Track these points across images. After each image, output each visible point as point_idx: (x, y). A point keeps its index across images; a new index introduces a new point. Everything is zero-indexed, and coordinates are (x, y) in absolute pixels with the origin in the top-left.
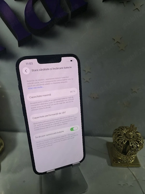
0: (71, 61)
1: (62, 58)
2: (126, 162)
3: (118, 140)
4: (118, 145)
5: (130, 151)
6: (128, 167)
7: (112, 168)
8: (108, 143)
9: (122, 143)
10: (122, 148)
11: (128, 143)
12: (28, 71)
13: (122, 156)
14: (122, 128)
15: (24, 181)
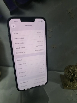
0: (41, 21)
1: (36, 19)
2: (72, 87)
3: (68, 73)
4: (68, 76)
5: (75, 80)
6: (73, 90)
7: (63, 90)
8: (61, 75)
9: (70, 75)
10: (70, 78)
11: (74, 75)
12: (15, 26)
13: (70, 83)
14: (70, 66)
15: (11, 95)
